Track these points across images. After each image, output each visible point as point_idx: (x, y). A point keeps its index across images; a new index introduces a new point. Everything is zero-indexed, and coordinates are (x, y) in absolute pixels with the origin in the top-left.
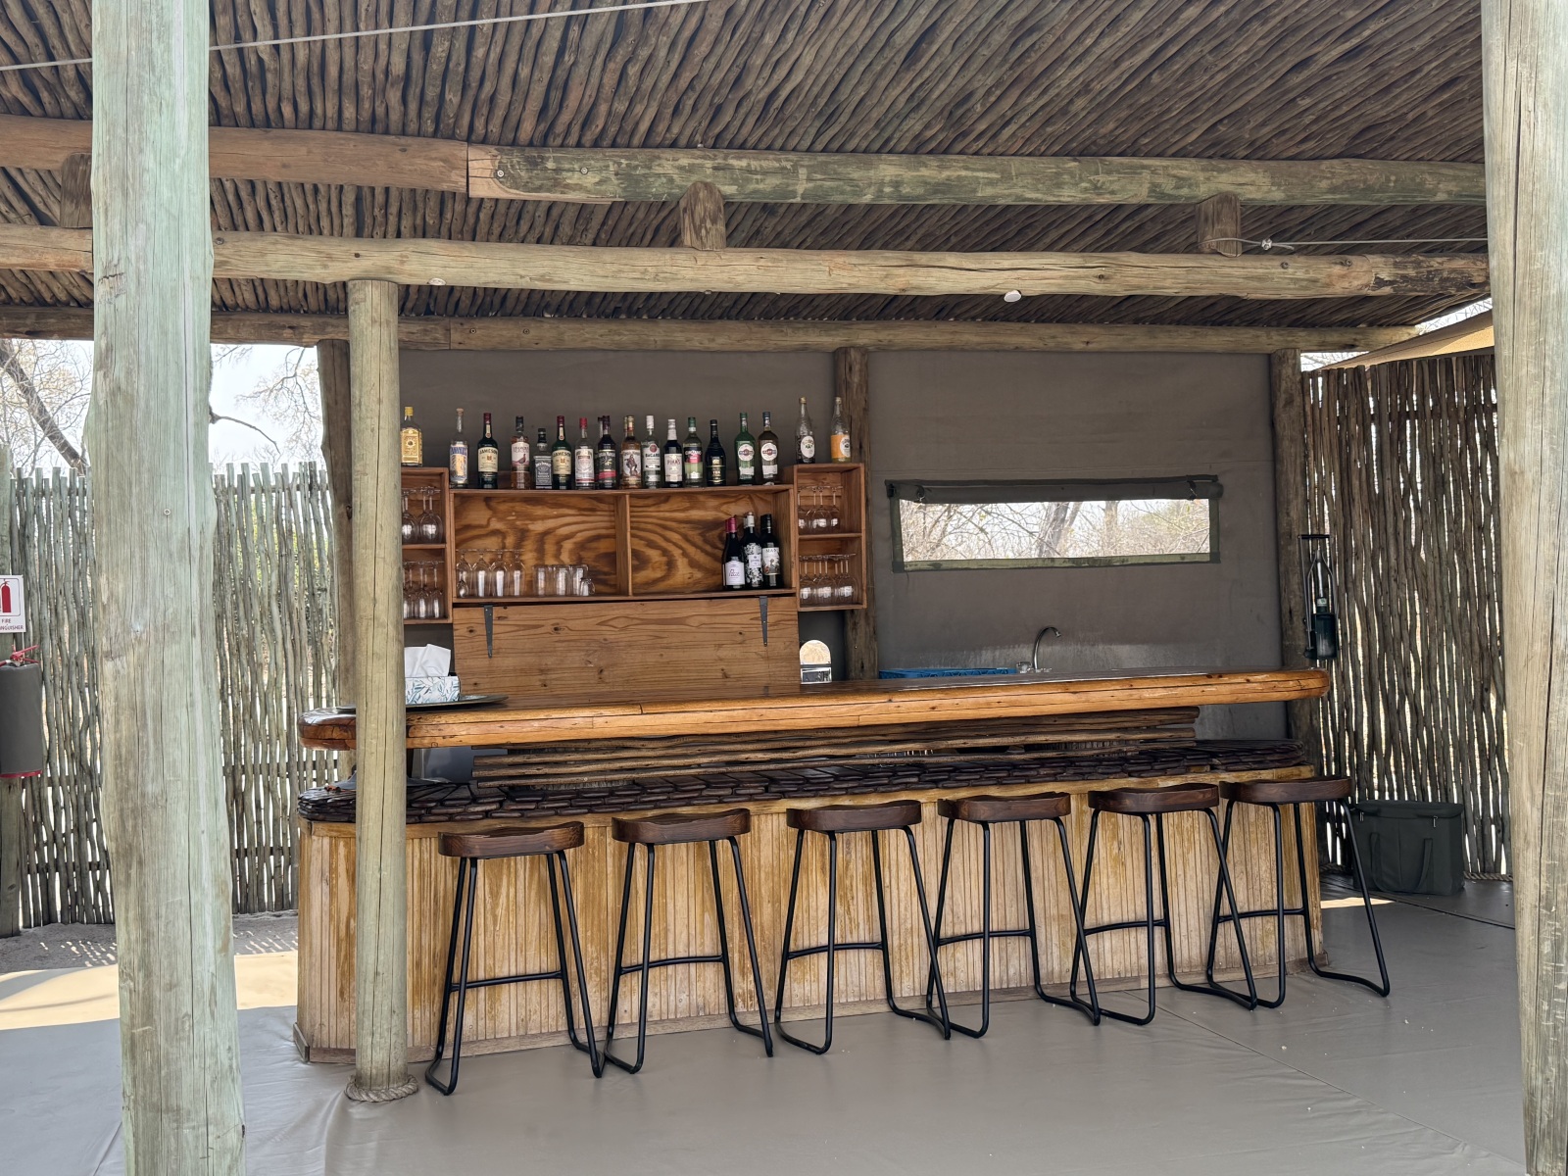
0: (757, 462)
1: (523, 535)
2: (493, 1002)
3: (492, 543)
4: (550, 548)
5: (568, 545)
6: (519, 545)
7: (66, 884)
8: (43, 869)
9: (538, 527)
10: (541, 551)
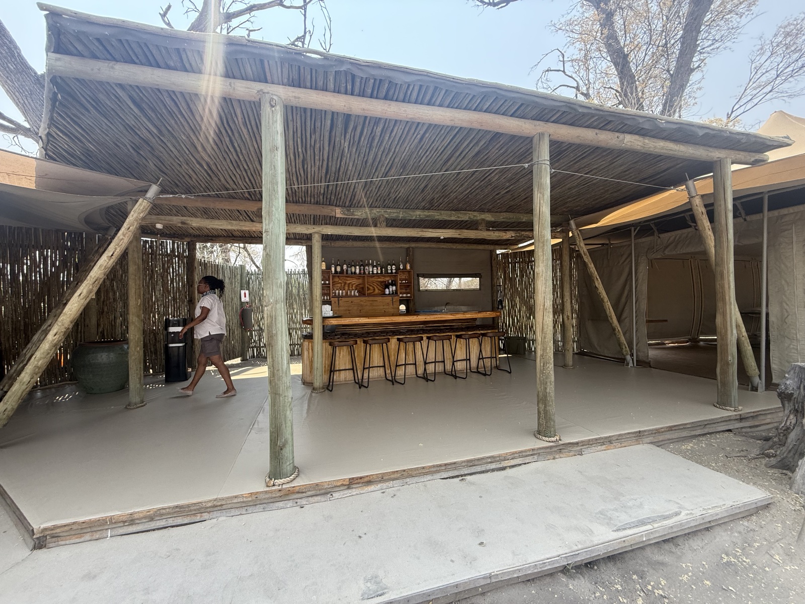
0: (392, 270)
1: (345, 283)
2: (339, 374)
3: (339, 285)
4: (351, 286)
5: (354, 285)
6: (344, 285)
7: (257, 350)
8: (252, 347)
9: (348, 282)
10: (349, 287)
